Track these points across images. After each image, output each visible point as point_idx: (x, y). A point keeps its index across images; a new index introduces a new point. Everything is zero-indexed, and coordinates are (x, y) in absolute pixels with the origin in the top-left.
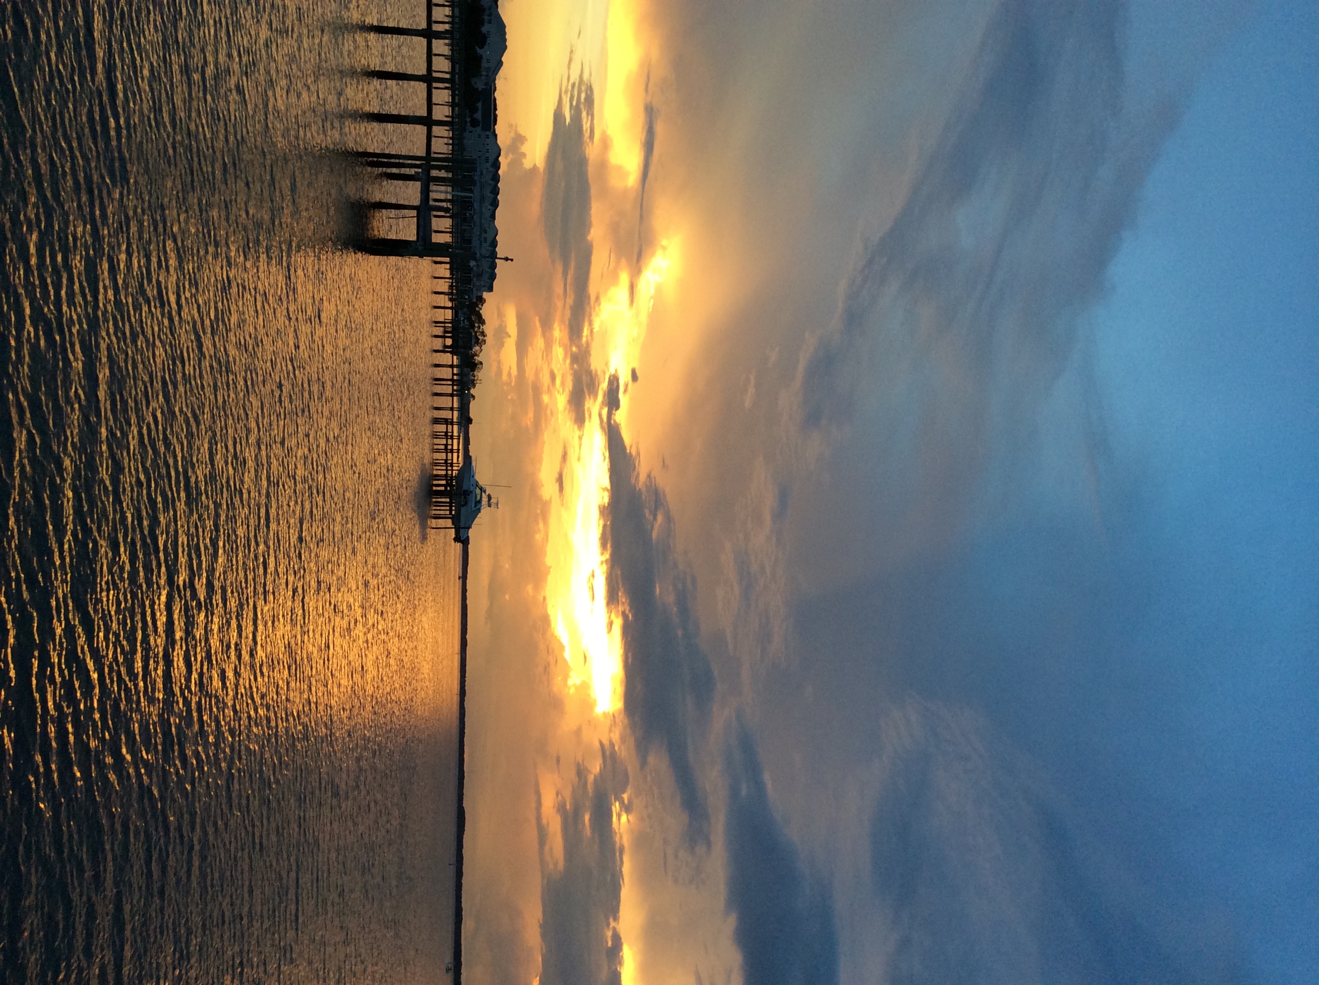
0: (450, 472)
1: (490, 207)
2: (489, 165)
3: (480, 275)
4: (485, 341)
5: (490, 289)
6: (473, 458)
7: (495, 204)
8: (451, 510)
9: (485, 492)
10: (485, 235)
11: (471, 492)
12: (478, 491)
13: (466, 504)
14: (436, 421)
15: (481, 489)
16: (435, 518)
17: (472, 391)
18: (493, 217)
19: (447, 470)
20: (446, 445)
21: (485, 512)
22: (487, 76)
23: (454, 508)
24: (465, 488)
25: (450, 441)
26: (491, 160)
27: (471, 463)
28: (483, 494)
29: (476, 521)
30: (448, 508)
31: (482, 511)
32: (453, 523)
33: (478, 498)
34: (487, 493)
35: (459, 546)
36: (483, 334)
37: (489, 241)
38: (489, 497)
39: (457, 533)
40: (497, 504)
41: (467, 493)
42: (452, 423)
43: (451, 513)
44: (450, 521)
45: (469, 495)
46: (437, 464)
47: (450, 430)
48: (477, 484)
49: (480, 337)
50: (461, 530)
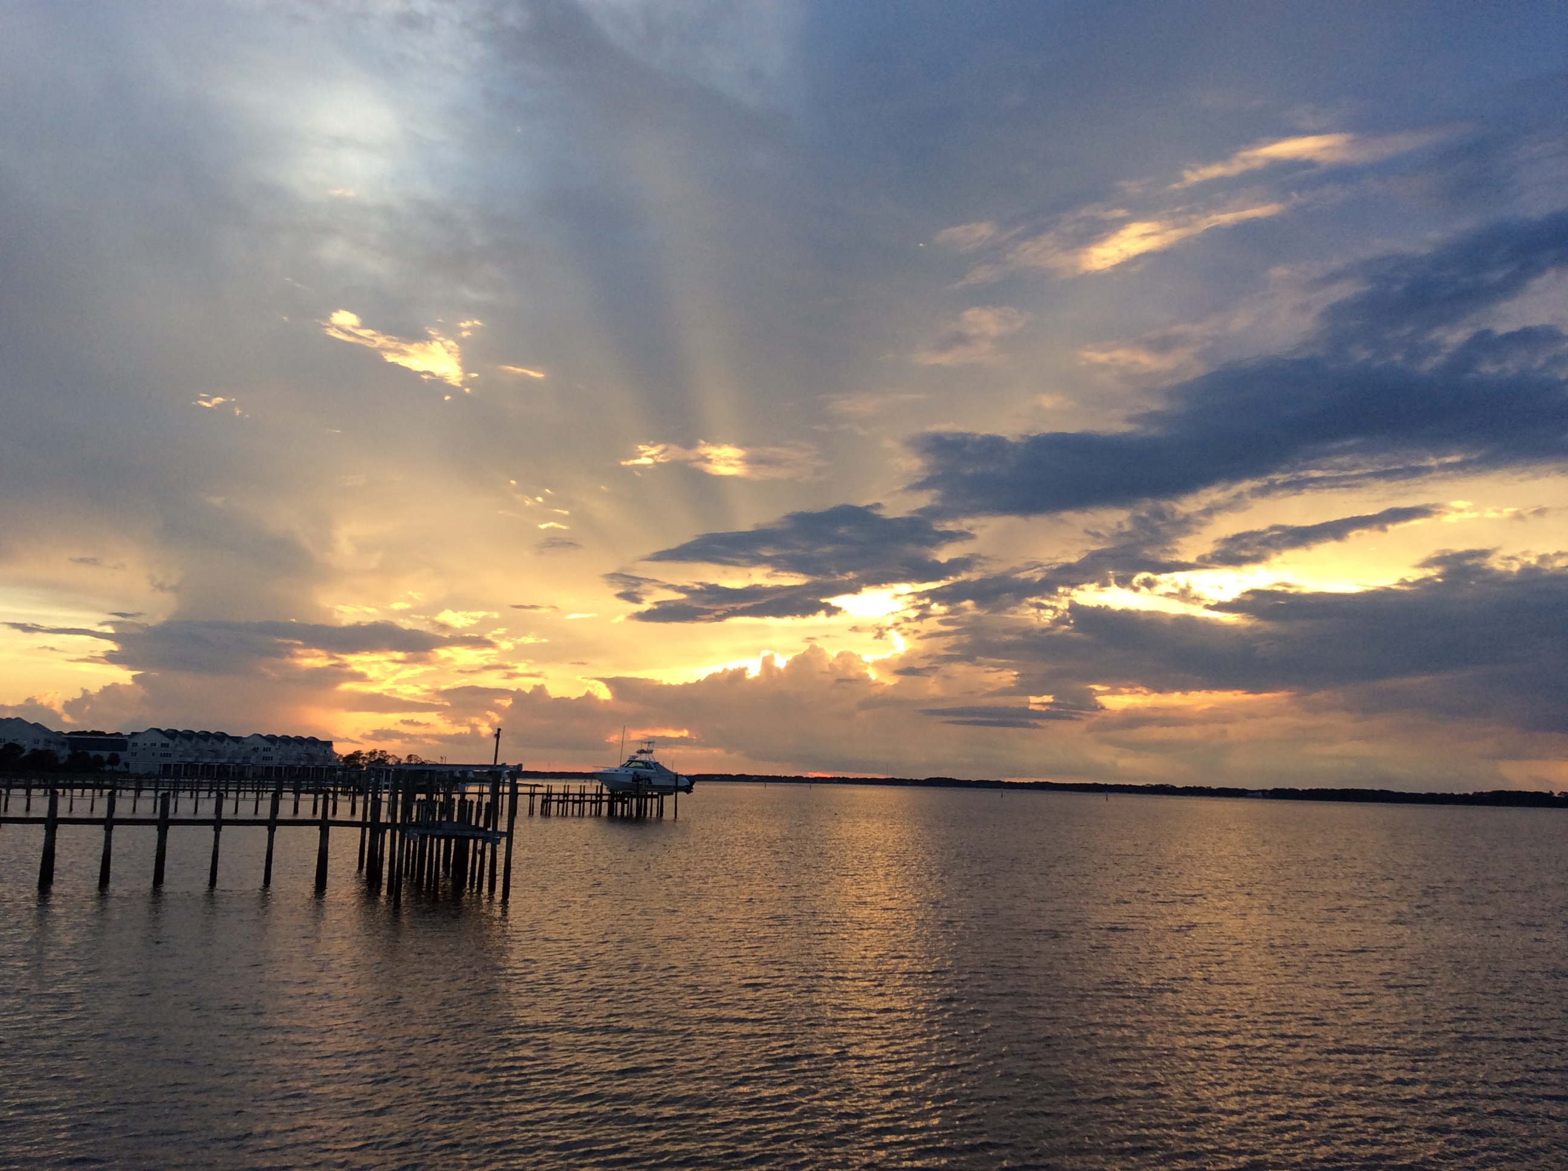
1: (225, 743)
2: (171, 744)
3: (311, 757)
4: (382, 751)
7: (222, 737)
8: (652, 797)
9: (634, 757)
10: (261, 749)
11: (635, 773)
12: (633, 764)
13: (649, 779)
14: (546, 815)
15: (630, 761)
16: (662, 815)
18: (237, 740)
20: (575, 802)
21: (658, 757)
23: (649, 793)
24: (629, 780)
25: (570, 798)
26: (166, 740)
27: (601, 774)
28: (637, 759)
29: (667, 768)
30: (649, 800)
31: (657, 761)
32: (672, 794)
33: (640, 764)
34: (636, 754)
35: (696, 786)
37: (267, 745)
38: (641, 752)
39: (681, 789)
40: (649, 743)
41: (636, 778)
42: (547, 795)
43: (657, 797)
44: (665, 797)
45: (638, 776)
48: (626, 766)
50: (679, 785)
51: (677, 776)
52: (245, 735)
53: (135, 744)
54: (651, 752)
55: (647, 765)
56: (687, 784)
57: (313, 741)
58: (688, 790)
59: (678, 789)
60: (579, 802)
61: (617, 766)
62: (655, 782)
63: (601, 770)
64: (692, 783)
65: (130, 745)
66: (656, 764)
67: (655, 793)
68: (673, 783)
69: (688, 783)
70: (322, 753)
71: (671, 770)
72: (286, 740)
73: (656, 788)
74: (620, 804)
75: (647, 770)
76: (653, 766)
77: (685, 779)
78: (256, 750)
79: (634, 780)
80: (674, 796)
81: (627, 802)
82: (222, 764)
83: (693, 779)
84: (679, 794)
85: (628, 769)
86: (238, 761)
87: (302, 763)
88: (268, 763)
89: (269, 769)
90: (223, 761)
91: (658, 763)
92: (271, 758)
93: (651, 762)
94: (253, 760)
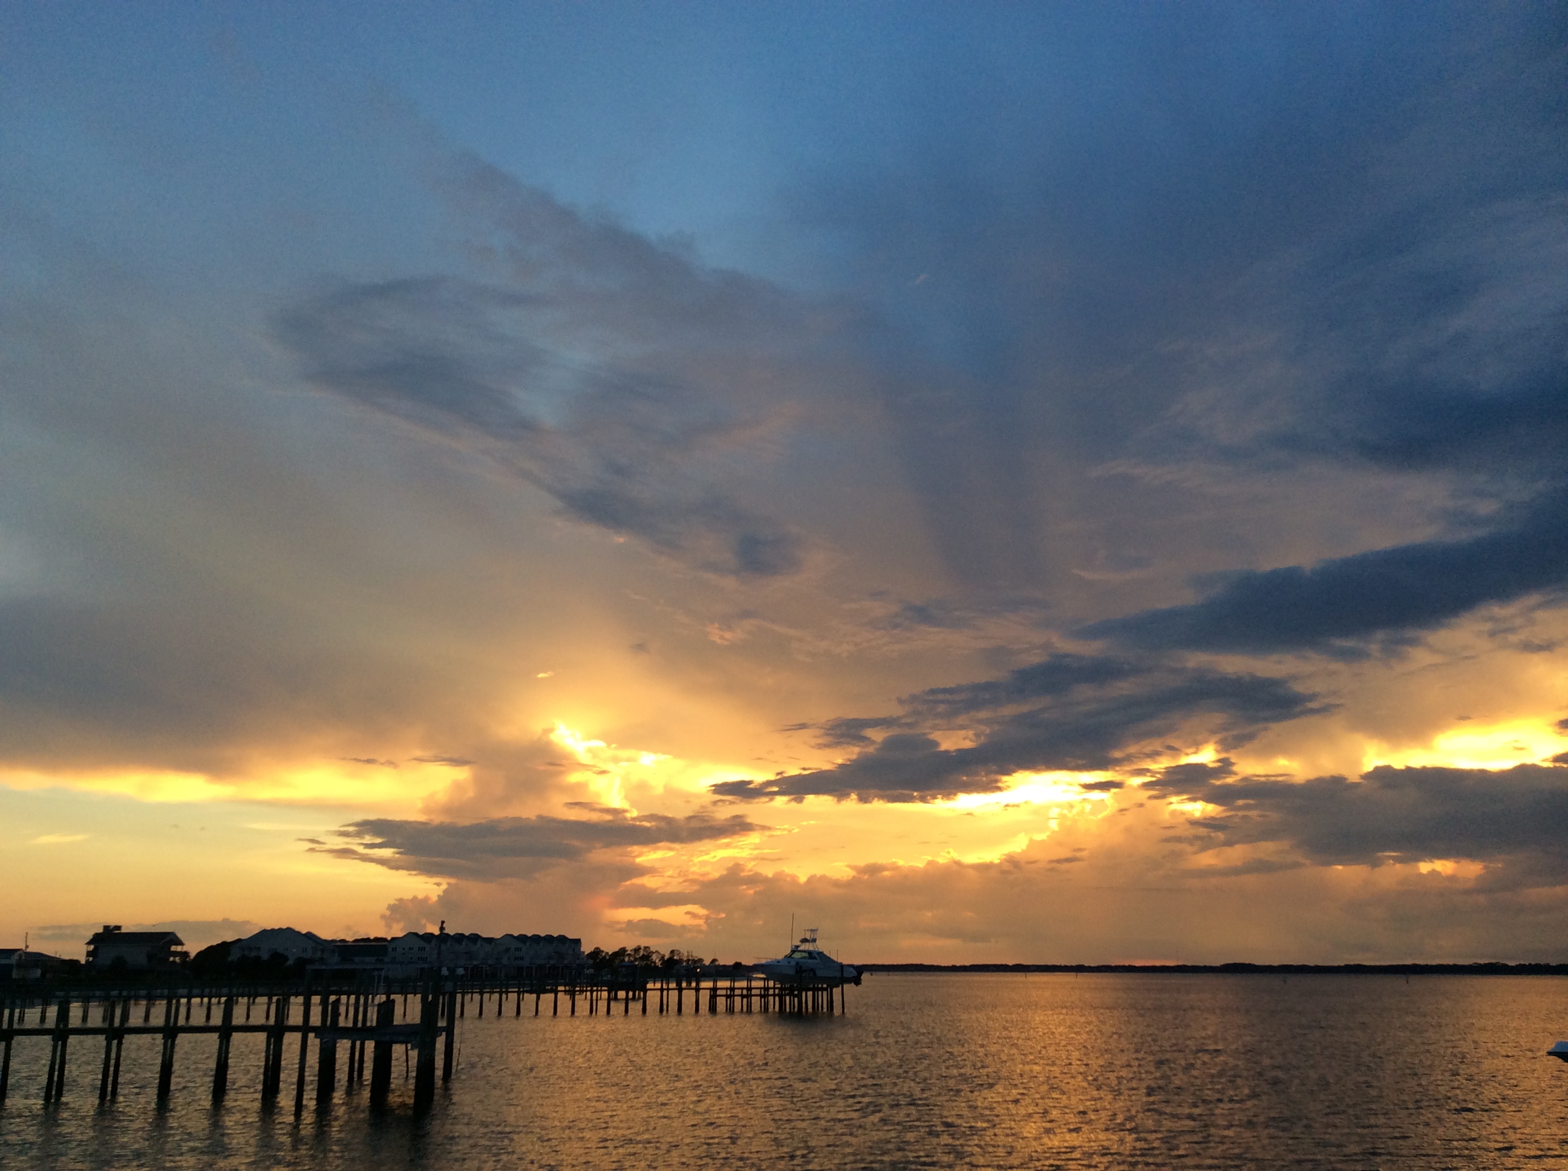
0: (777, 991)
1: (479, 944)
2: (428, 948)
3: (561, 956)
4: (646, 948)
5: (577, 942)
6: (756, 962)
7: (475, 938)
8: (822, 989)
9: (798, 947)
10: (513, 950)
11: (797, 964)
12: (797, 955)
13: (813, 970)
14: (713, 1009)
15: (793, 952)
16: (832, 1010)
17: (707, 962)
18: (490, 940)
19: (774, 995)
20: (743, 996)
21: (821, 946)
22: (323, 951)
23: (820, 986)
24: (792, 972)
25: (737, 992)
26: (422, 944)
27: (762, 966)
28: (799, 949)
29: (834, 957)
30: (820, 993)
31: (820, 950)
32: (839, 987)
33: (806, 955)
34: (799, 944)
35: (865, 977)
36: (637, 950)
37: (520, 945)
38: (804, 941)
39: (848, 981)
40: (812, 931)
41: (799, 969)
42: (714, 990)
43: (826, 989)
44: (835, 990)
45: (801, 967)
46: (766, 1009)
47: (724, 992)
48: (789, 957)
49: (641, 954)
50: (845, 976)
51: (842, 966)
52: (498, 935)
53: (394, 949)
54: (814, 940)
55: (810, 953)
56: (855, 974)
57: (562, 939)
58: (857, 981)
59: (842, 980)
60: (747, 996)
61: (780, 957)
62: (819, 973)
63: (763, 962)
64: (860, 974)
65: (390, 949)
66: (821, 954)
67: (825, 986)
68: (838, 974)
69: (855, 973)
70: (570, 952)
71: (836, 960)
72: (536, 938)
73: (823, 980)
74: (788, 998)
75: (810, 961)
76: (817, 956)
77: (852, 969)
78: (508, 950)
79: (797, 972)
80: (840, 988)
81: (795, 996)
82: (475, 966)
83: (861, 969)
84: (845, 986)
85: (789, 960)
86: (490, 962)
87: (552, 962)
88: (520, 963)
89: (520, 969)
90: (475, 963)
91: (822, 953)
92: (522, 958)
93: (815, 951)
94: (505, 961)
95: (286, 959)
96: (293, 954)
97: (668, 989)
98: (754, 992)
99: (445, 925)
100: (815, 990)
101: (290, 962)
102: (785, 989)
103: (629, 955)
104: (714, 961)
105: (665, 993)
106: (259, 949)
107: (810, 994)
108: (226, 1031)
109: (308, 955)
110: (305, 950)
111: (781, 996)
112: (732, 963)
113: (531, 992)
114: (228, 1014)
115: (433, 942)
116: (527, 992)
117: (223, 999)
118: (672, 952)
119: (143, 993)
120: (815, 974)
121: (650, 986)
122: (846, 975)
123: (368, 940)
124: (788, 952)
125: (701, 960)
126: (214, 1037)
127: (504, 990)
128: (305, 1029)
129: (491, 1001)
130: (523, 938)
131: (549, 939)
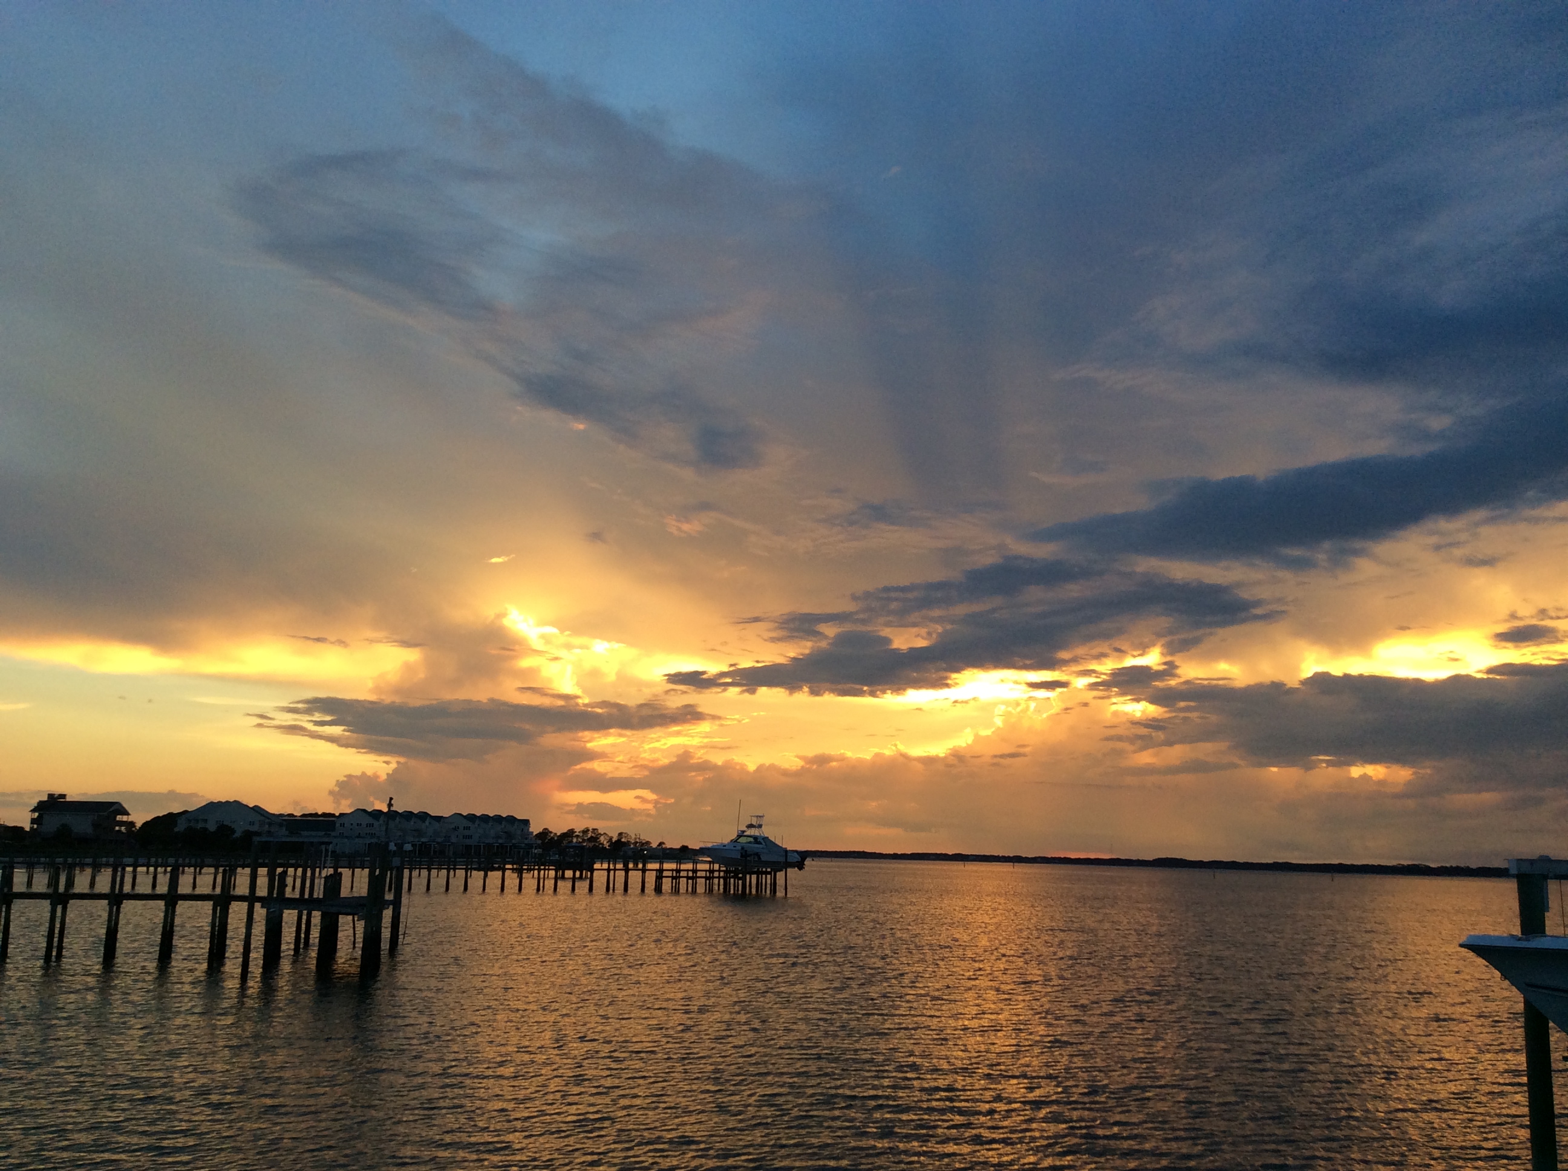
3: (509, 835)
5: (526, 822)
7: (423, 816)
8: (766, 873)
9: (743, 832)
10: (461, 828)
11: (743, 848)
12: (742, 840)
13: (757, 855)
14: (658, 890)
16: (775, 892)
18: (439, 819)
19: (719, 877)
20: (688, 878)
21: (767, 832)
22: (270, 824)
23: (764, 870)
24: (738, 856)
26: (370, 820)
27: (708, 849)
28: (745, 834)
29: (779, 843)
30: (764, 876)
31: (766, 836)
32: (781, 870)
33: (752, 840)
34: (745, 829)
36: (585, 832)
38: (750, 826)
39: (792, 865)
40: (758, 817)
41: (745, 853)
42: (660, 871)
43: (770, 873)
44: (778, 874)
45: (746, 851)
46: (711, 890)
48: (735, 841)
51: (786, 851)
52: (446, 814)
53: (342, 825)
54: (760, 826)
55: (755, 838)
56: (800, 859)
57: (511, 820)
58: (800, 866)
59: (788, 865)
60: (692, 878)
61: (726, 841)
62: (764, 858)
63: (709, 845)
64: (803, 859)
65: (338, 825)
66: (766, 839)
67: (769, 870)
68: (782, 859)
69: (798, 858)
70: (519, 832)
71: (780, 845)
72: (485, 818)
73: (767, 864)
74: (732, 880)
75: (755, 846)
76: (762, 841)
77: (796, 855)
78: (456, 829)
79: (742, 856)
80: (784, 872)
81: (739, 879)
82: (423, 842)
83: (805, 855)
85: (735, 844)
87: (500, 841)
88: (468, 842)
89: (468, 847)
90: (423, 840)
92: (470, 837)
93: (760, 836)
94: (454, 840)
95: (233, 831)
96: (240, 828)
97: (615, 870)
98: (699, 874)
99: (393, 802)
100: (758, 873)
101: (237, 835)
102: (730, 872)
103: (577, 836)
104: (661, 844)
105: (612, 873)
106: (206, 821)
107: (754, 877)
108: (172, 899)
109: (255, 828)
110: (252, 823)
111: (725, 878)
112: (678, 847)
113: (478, 869)
114: (174, 883)
115: (382, 818)
116: (475, 869)
117: (169, 869)
118: (620, 834)
119: (89, 860)
120: (760, 858)
121: (597, 866)
122: (790, 860)
123: (316, 815)
124: (734, 836)
125: (648, 843)
126: (161, 904)
127: (451, 866)
128: (251, 899)
129: (439, 877)
130: (471, 818)
131: (498, 819)
